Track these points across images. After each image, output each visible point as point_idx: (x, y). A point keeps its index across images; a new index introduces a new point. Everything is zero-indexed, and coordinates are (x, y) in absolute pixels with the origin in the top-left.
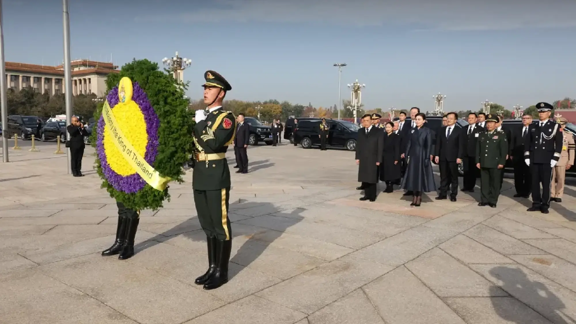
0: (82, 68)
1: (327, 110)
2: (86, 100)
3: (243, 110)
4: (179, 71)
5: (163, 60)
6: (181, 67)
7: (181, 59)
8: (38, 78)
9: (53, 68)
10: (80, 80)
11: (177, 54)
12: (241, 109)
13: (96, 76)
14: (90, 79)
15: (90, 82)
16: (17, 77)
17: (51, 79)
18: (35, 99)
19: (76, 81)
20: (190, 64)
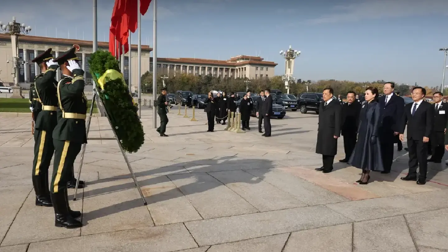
0: (242, 61)
1: (433, 89)
2: (241, 81)
3: (353, 88)
4: (291, 60)
5: (280, 53)
6: (293, 56)
7: (293, 51)
8: (216, 68)
9: (224, 62)
10: (240, 68)
11: (290, 47)
12: (350, 87)
13: (249, 65)
14: (245, 68)
15: (245, 70)
16: (205, 68)
17: (223, 68)
18: (212, 81)
19: (237, 69)
20: (300, 54)
